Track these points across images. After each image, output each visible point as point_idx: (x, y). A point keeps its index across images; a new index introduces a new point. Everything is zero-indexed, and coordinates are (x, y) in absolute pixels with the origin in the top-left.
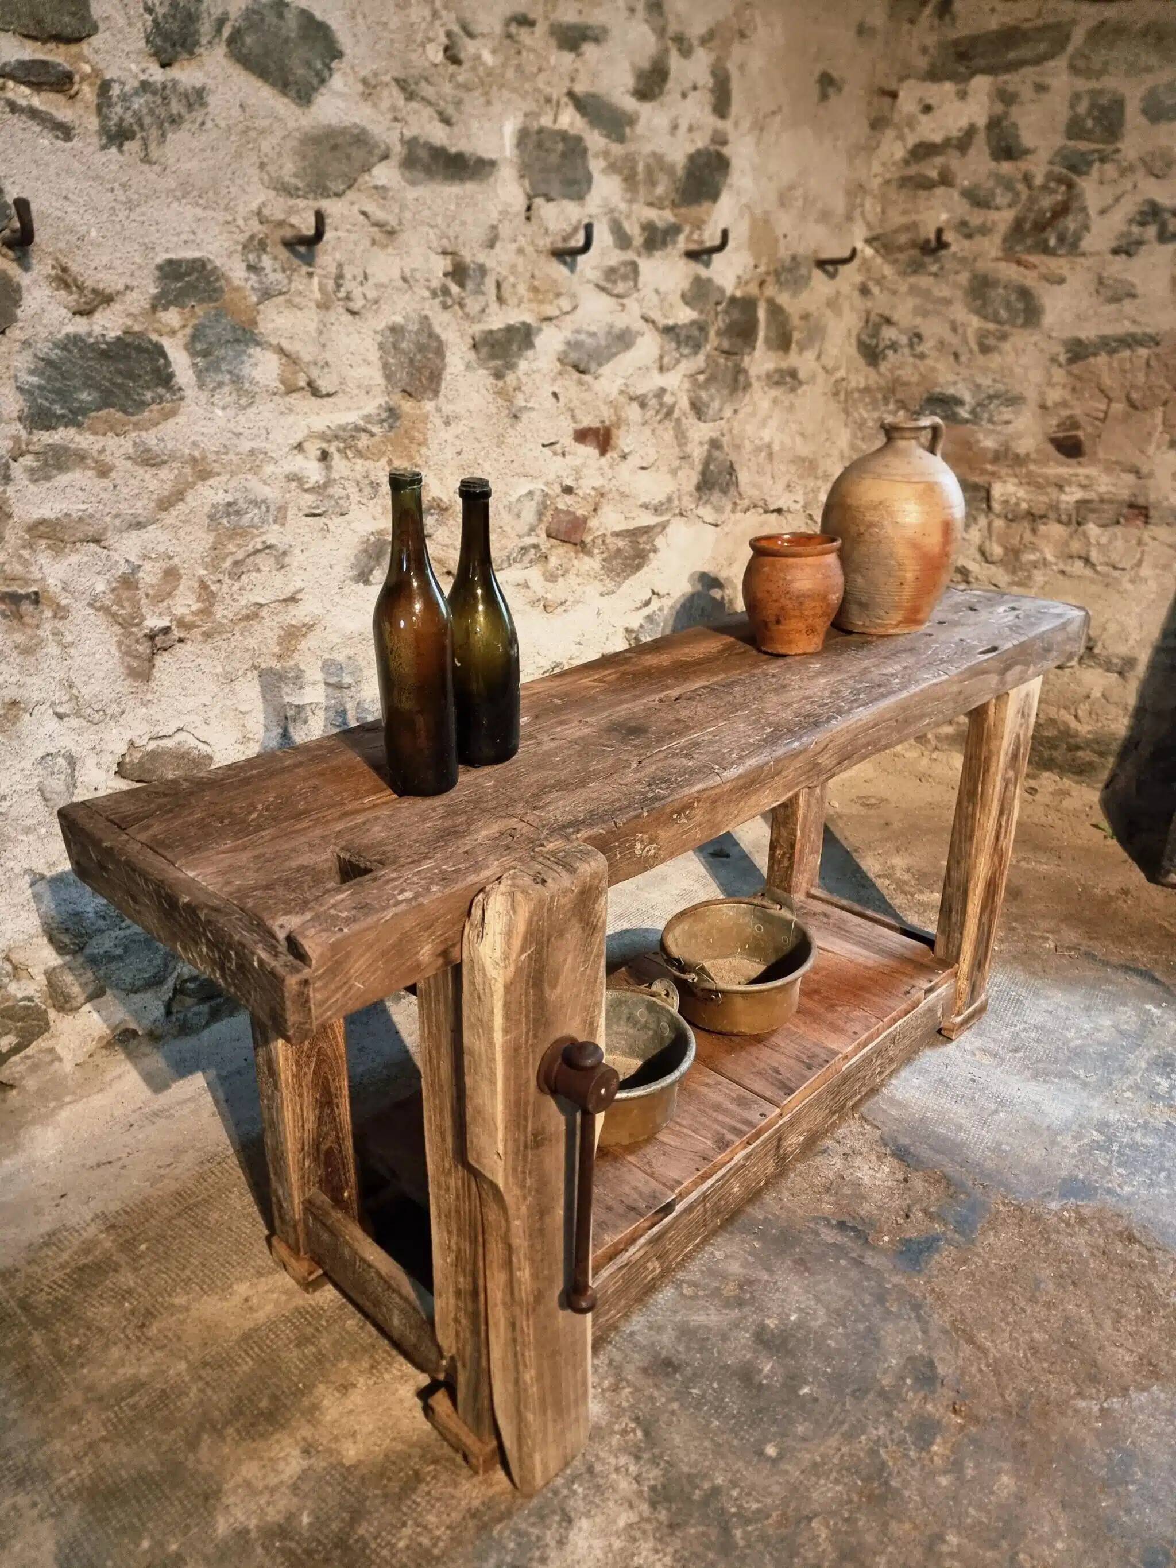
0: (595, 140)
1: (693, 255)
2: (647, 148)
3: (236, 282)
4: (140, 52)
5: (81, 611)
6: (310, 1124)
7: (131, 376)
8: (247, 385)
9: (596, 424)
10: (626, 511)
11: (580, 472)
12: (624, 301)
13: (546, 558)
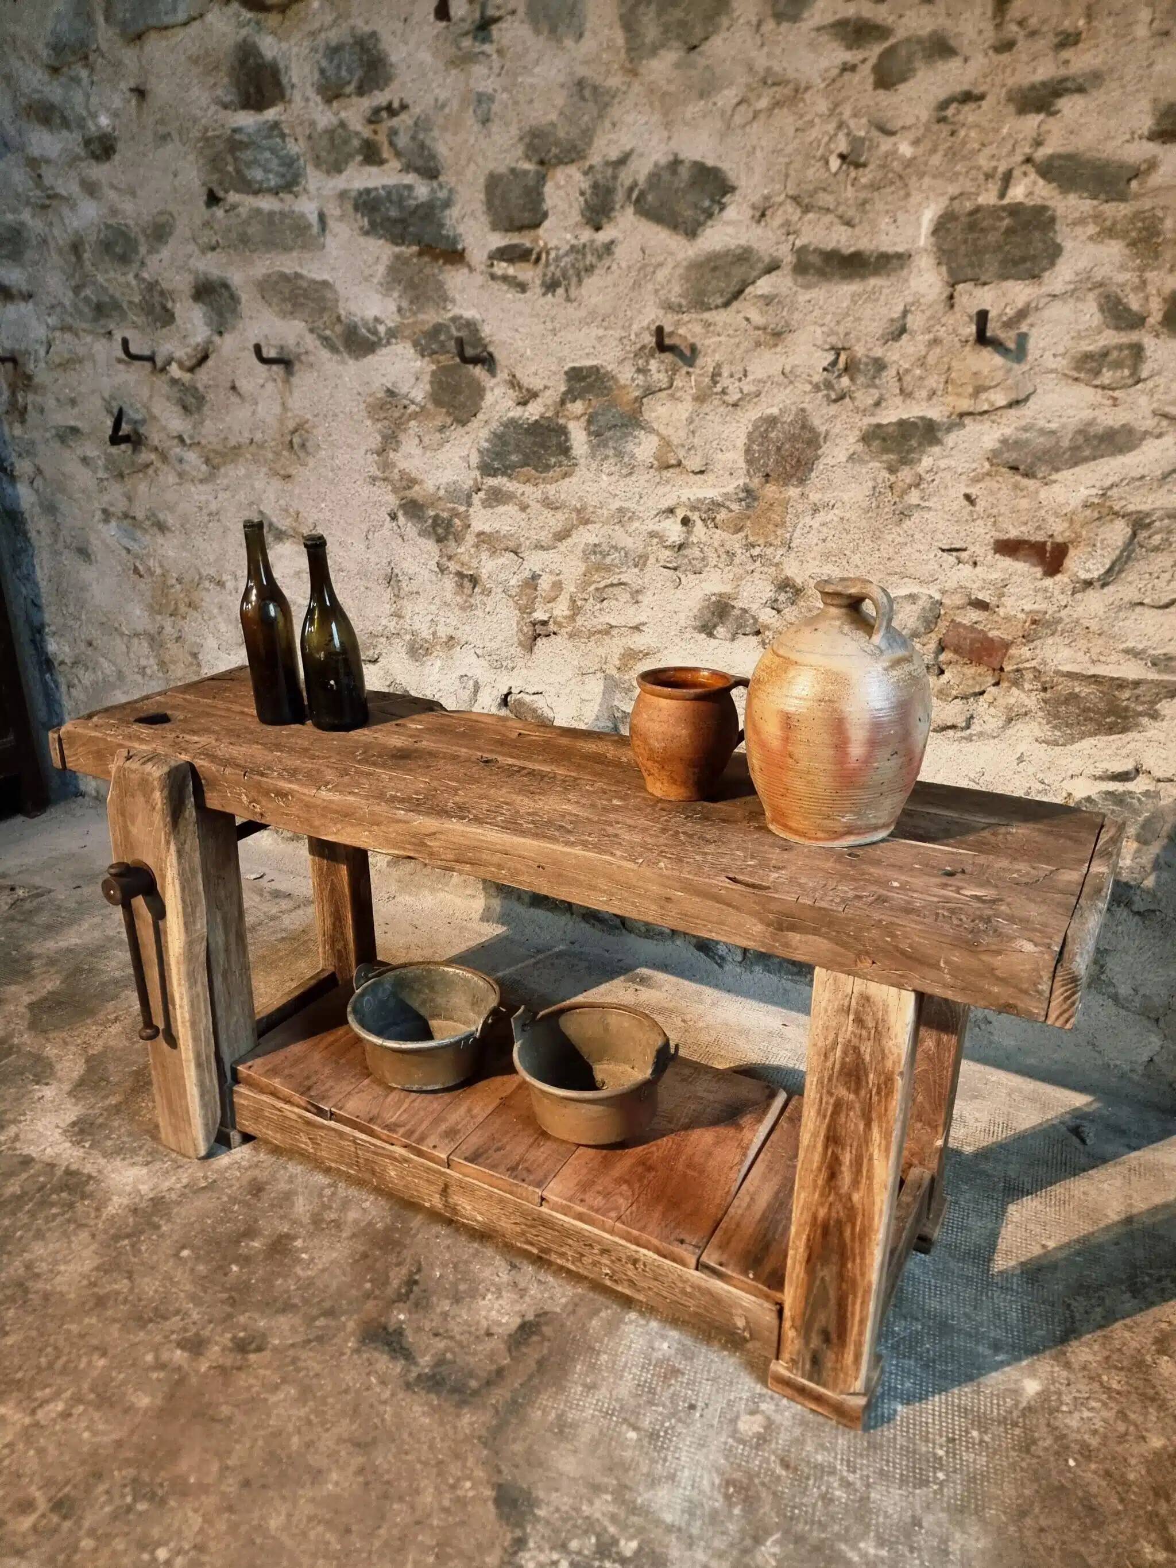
0: (1072, 206)
3: (622, 382)
4: (576, 223)
5: (498, 594)
7: (543, 445)
8: (628, 459)
9: (1039, 537)
10: (1094, 652)
11: (1002, 588)
12: (1116, 394)
13: (942, 672)
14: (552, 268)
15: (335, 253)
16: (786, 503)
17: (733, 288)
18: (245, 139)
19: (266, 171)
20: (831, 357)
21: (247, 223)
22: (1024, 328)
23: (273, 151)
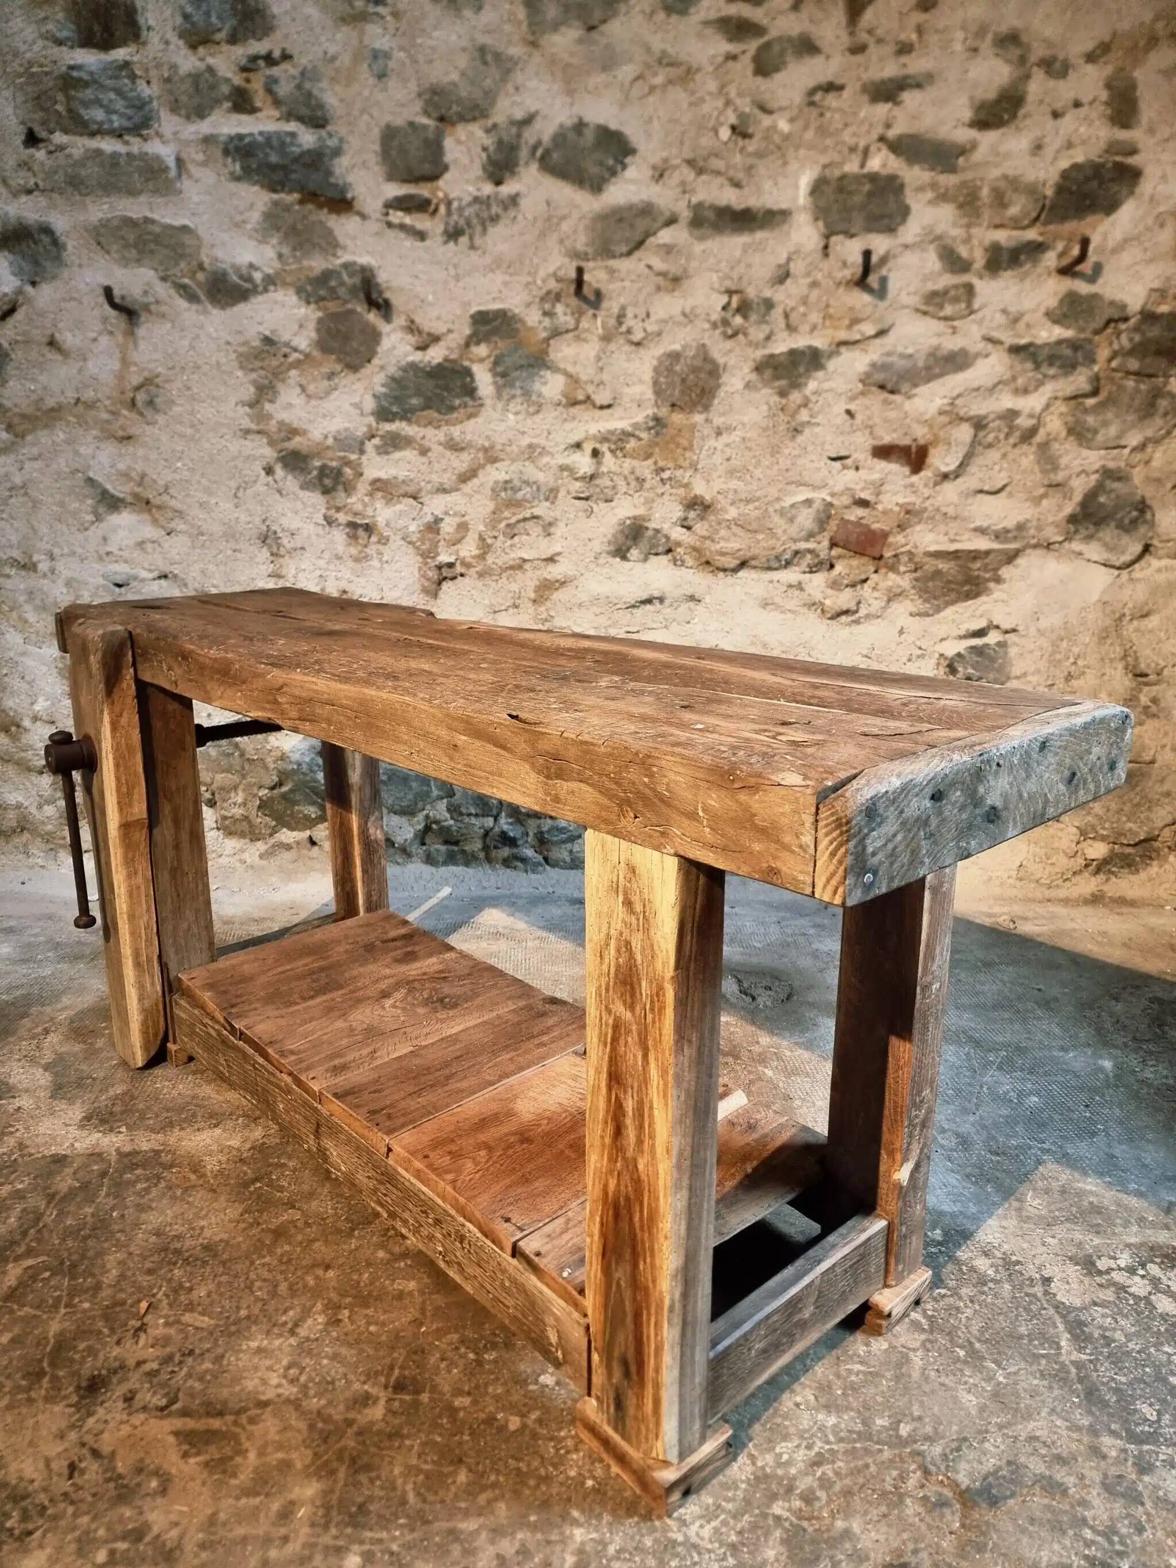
0: (914, 175)
1: (1067, 271)
2: (995, 173)
3: (530, 324)
4: (478, 178)
5: (396, 541)
7: (446, 388)
8: (534, 398)
9: (906, 441)
10: (951, 533)
11: (878, 487)
12: (956, 323)
13: (832, 566)
14: (455, 217)
15: (196, 199)
16: (693, 427)
17: (638, 238)
18: (85, 76)
19: (109, 111)
20: (725, 299)
21: (82, 163)
22: (884, 272)
23: (119, 92)
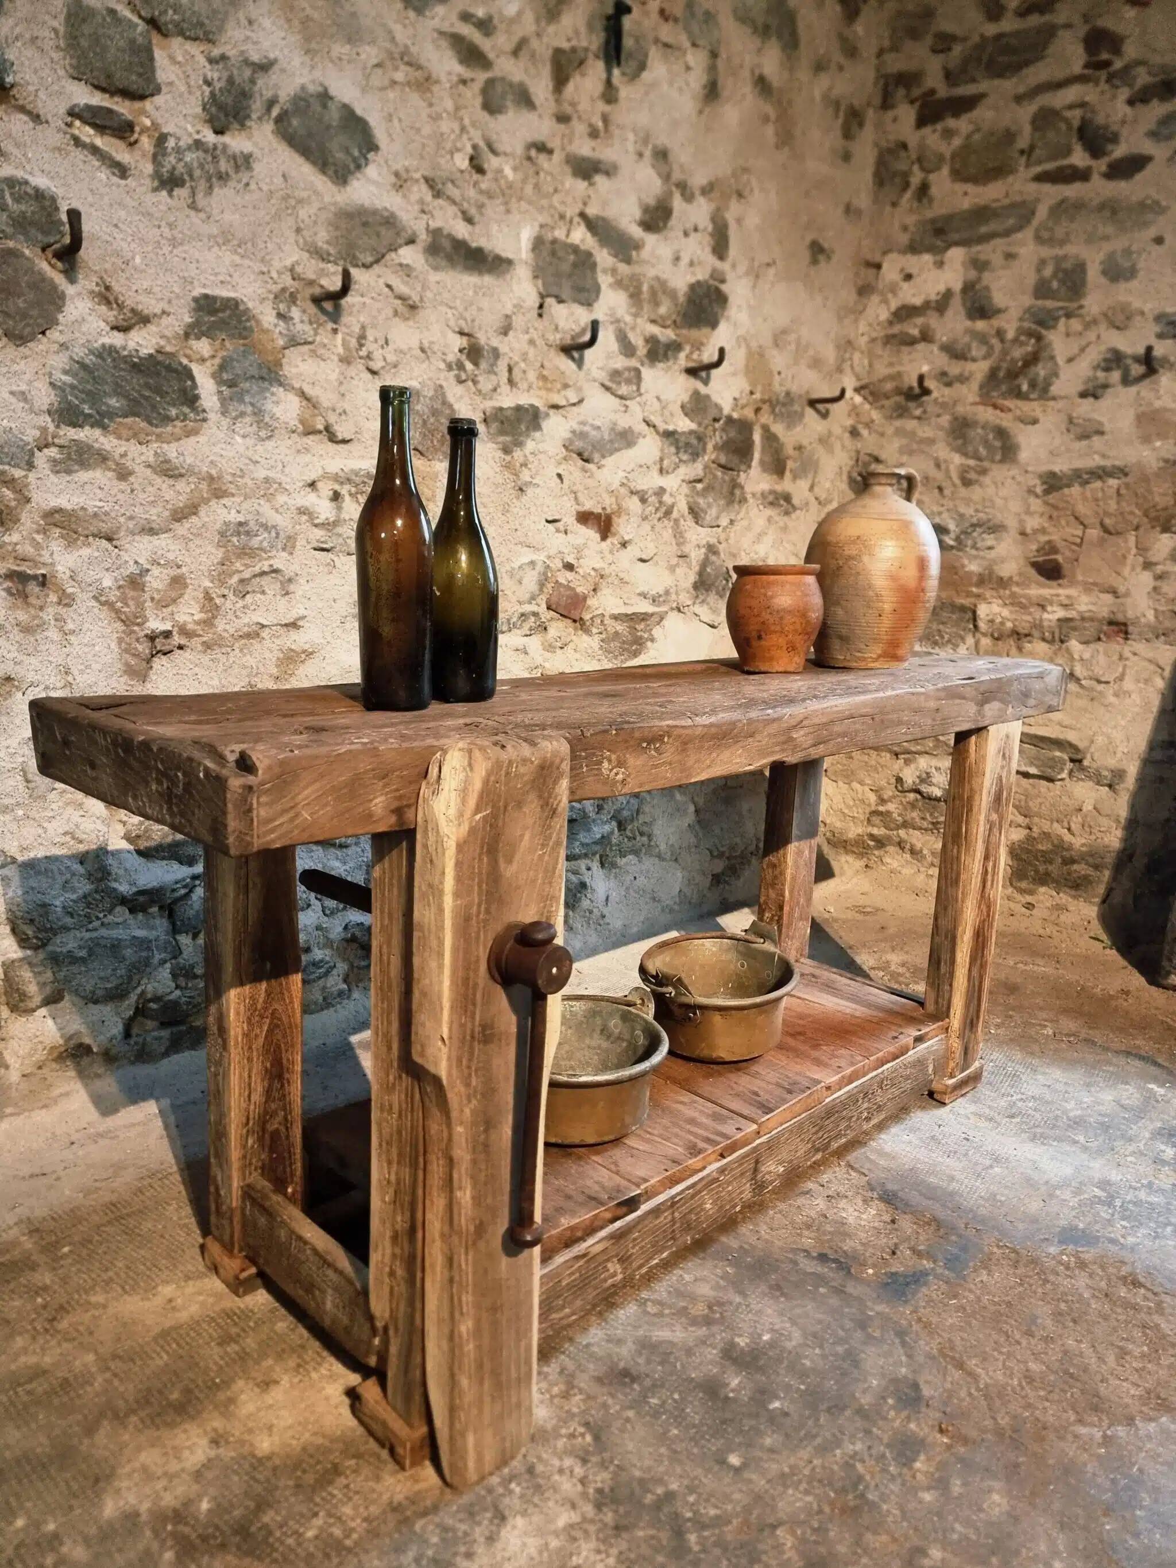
0: (603, 257)
1: (692, 372)
2: (651, 273)
3: (266, 325)
4: (196, 116)
5: (85, 602)
6: (257, 1097)
7: (158, 391)
8: (267, 419)
9: (598, 510)
10: (626, 597)
11: (579, 551)
12: (627, 402)
13: (547, 629)
14: (170, 159)
17: (380, 249)
20: (460, 341)
